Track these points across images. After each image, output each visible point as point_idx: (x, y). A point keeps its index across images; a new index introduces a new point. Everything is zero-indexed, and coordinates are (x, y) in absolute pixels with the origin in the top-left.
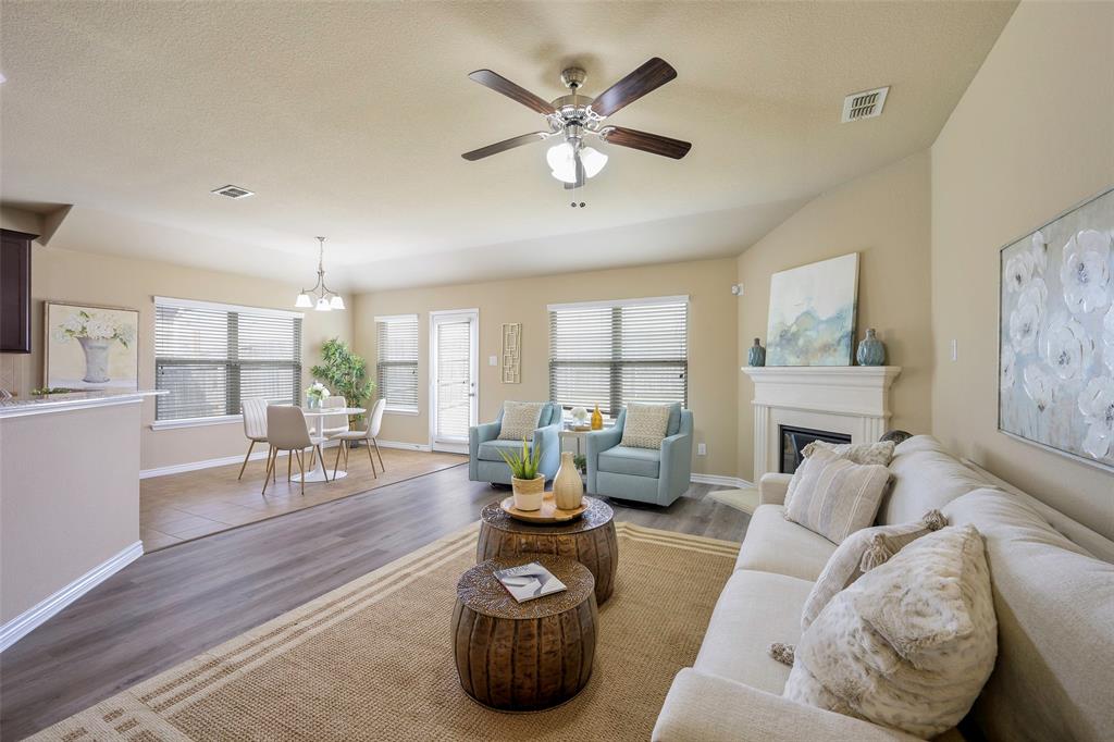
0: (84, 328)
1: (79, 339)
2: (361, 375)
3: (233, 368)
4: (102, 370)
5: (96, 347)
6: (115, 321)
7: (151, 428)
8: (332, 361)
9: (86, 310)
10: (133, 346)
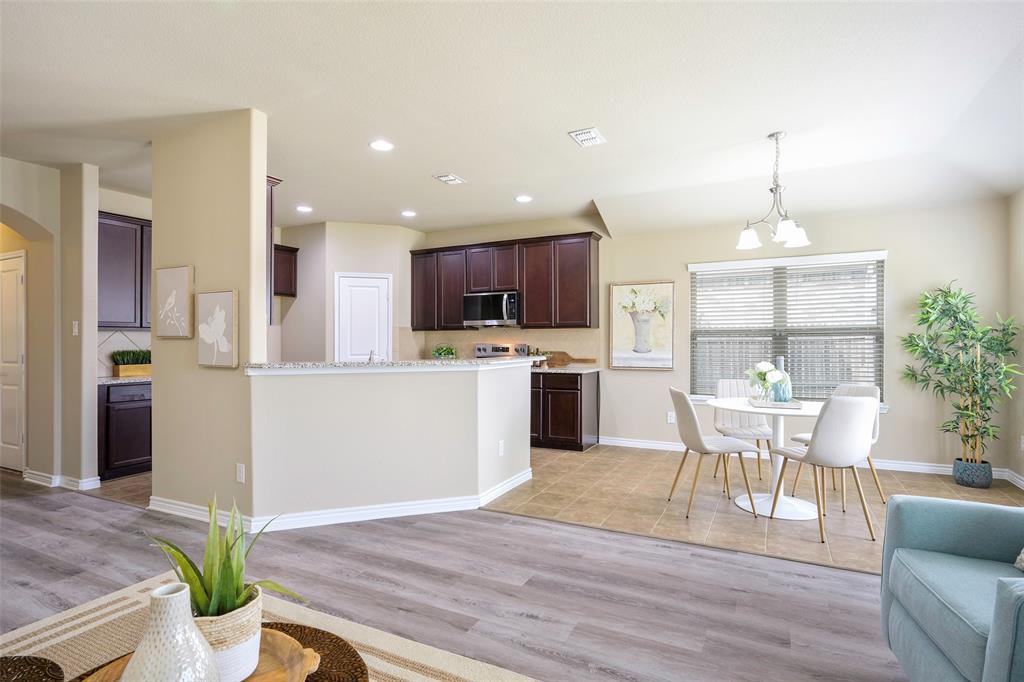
0: (634, 304)
1: (630, 313)
4: (646, 341)
5: (642, 320)
6: (656, 294)
9: (635, 287)
10: (669, 317)
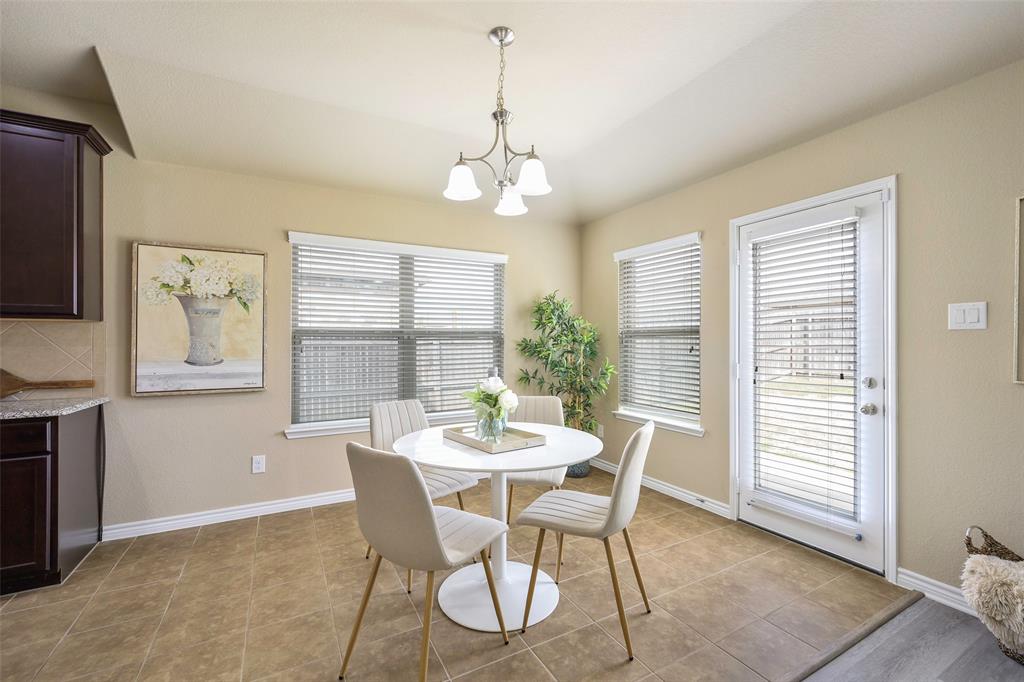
0: (187, 282)
1: (179, 297)
2: (593, 353)
3: (407, 341)
4: (213, 346)
5: (203, 311)
6: (230, 270)
7: (284, 434)
8: (548, 330)
9: (190, 254)
10: (256, 307)
